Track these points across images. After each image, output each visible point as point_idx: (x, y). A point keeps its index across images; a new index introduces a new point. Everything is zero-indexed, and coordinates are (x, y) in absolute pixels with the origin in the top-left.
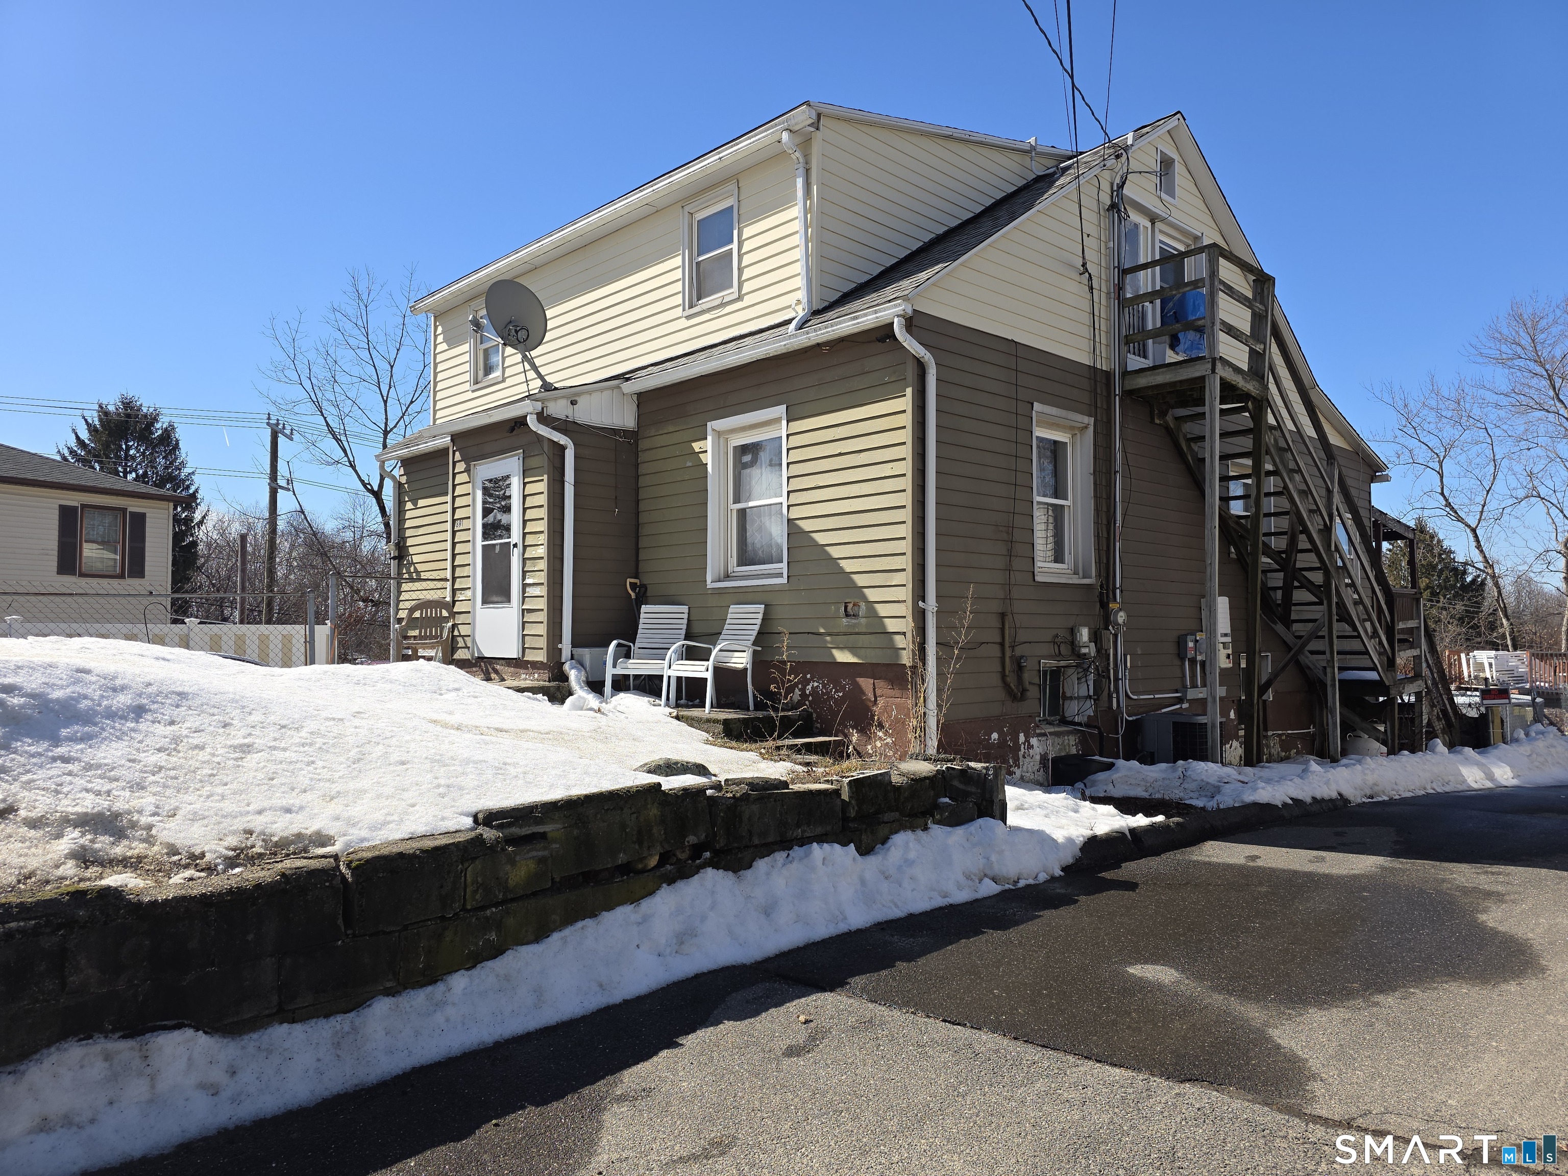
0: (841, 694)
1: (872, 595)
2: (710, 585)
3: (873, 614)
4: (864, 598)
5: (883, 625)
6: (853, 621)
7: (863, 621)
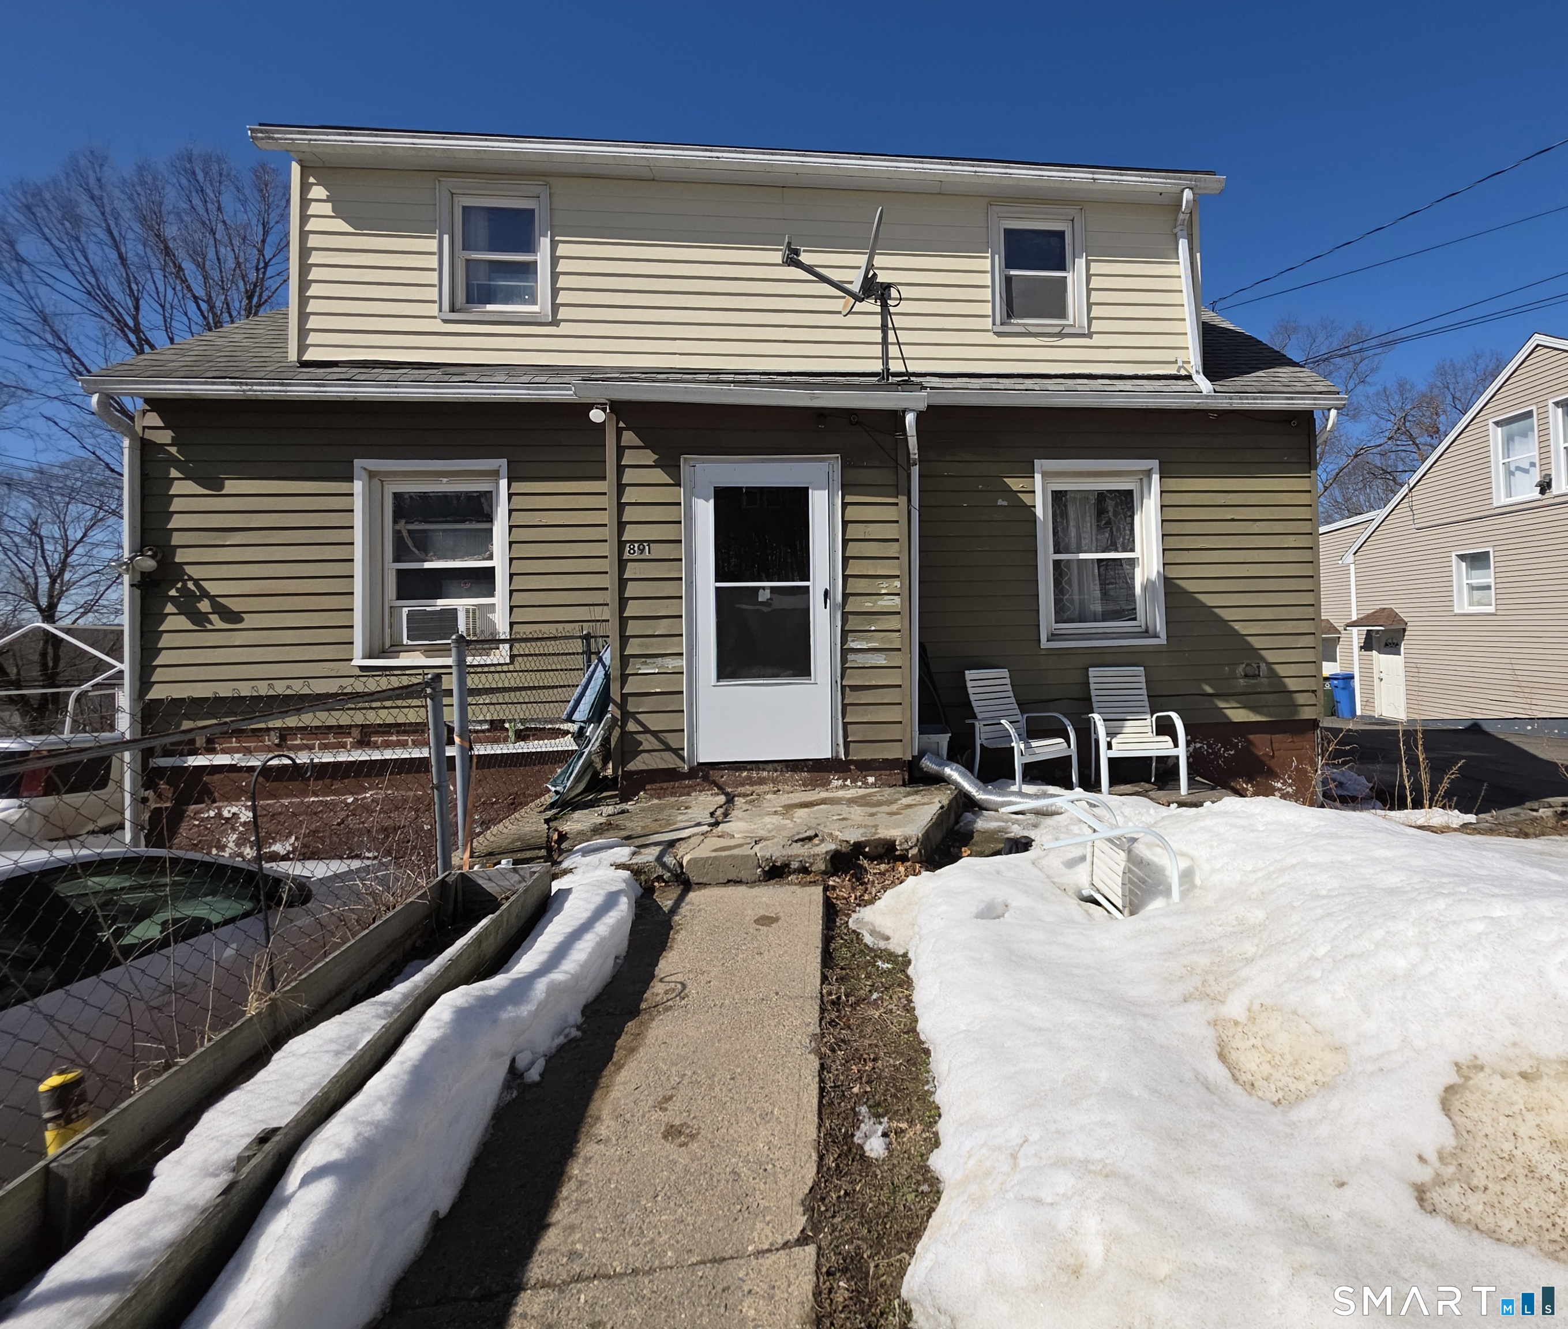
0: (1232, 753)
1: (1270, 656)
2: (1044, 644)
3: (1273, 674)
4: (1263, 659)
5: (1284, 685)
6: (1254, 681)
7: (1265, 681)
